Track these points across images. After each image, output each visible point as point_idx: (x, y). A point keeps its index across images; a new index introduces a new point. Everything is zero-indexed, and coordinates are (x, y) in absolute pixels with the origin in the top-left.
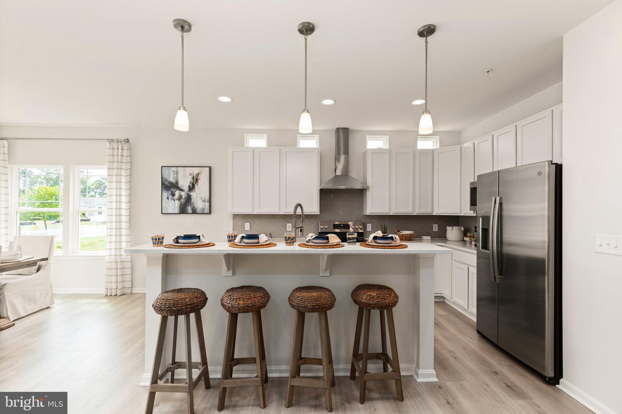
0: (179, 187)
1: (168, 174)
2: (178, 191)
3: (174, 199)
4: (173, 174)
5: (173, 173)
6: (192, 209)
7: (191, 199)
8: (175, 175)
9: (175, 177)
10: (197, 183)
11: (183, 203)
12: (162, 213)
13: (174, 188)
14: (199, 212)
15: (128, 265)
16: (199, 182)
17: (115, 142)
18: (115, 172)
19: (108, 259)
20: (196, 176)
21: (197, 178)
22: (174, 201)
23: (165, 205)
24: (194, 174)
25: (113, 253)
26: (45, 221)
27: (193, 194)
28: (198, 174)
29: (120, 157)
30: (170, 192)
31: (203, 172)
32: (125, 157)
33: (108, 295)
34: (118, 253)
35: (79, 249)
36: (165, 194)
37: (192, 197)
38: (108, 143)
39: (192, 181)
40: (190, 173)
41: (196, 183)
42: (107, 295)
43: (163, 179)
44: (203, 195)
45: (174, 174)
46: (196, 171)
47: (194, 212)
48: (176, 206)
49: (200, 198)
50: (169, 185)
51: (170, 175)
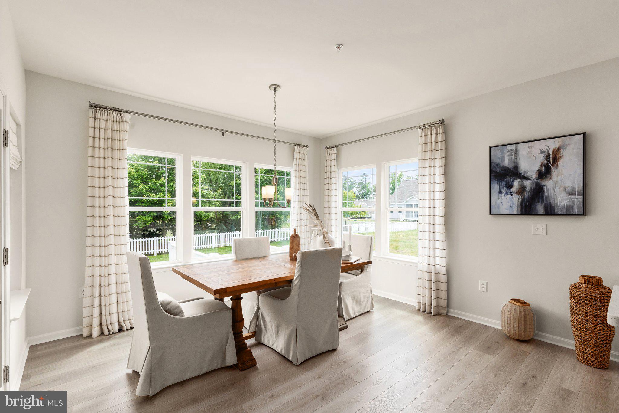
0: (520, 174)
1: (501, 156)
2: (518, 180)
3: (510, 193)
4: (508, 156)
5: (509, 153)
6: (546, 208)
7: (544, 191)
8: (513, 156)
9: (513, 160)
10: (555, 165)
11: (526, 197)
12: (490, 214)
13: (511, 176)
14: (559, 213)
15: (443, 278)
16: (561, 163)
17: (427, 127)
18: (427, 164)
19: (420, 267)
20: (553, 153)
21: (555, 156)
22: (512, 195)
23: (496, 203)
24: (548, 151)
25: (426, 262)
26: (345, 218)
27: (548, 184)
28: (559, 149)
29: (433, 143)
30: (504, 183)
31: (569, 145)
32: (440, 143)
33: (421, 311)
34: (432, 262)
35: (389, 251)
36: (496, 187)
37: (545, 188)
38: (420, 131)
39: (546, 162)
40: (540, 150)
41: (553, 165)
42: (419, 310)
43: (493, 165)
44: (569, 184)
45: (511, 155)
46: (553, 145)
47: (550, 211)
48: (514, 203)
49: (563, 189)
50: (502, 172)
51: (504, 157)
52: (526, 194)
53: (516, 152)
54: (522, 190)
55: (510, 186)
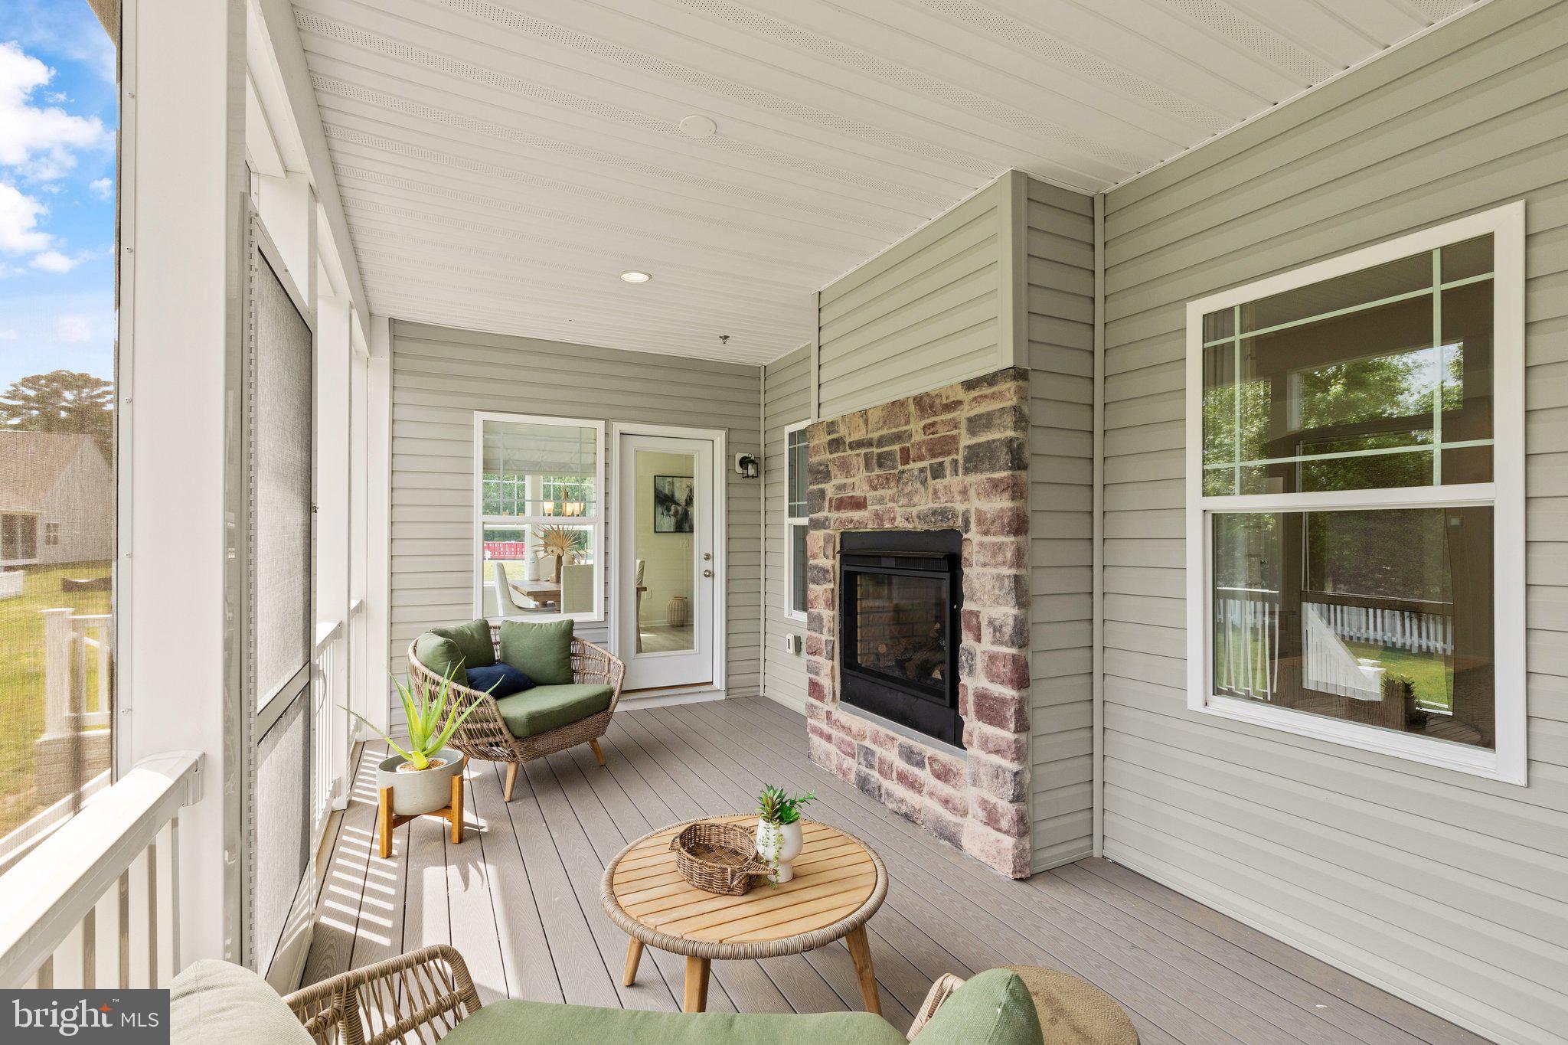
52: (679, 516)
53: (673, 484)
54: (676, 514)
55: (669, 510)
